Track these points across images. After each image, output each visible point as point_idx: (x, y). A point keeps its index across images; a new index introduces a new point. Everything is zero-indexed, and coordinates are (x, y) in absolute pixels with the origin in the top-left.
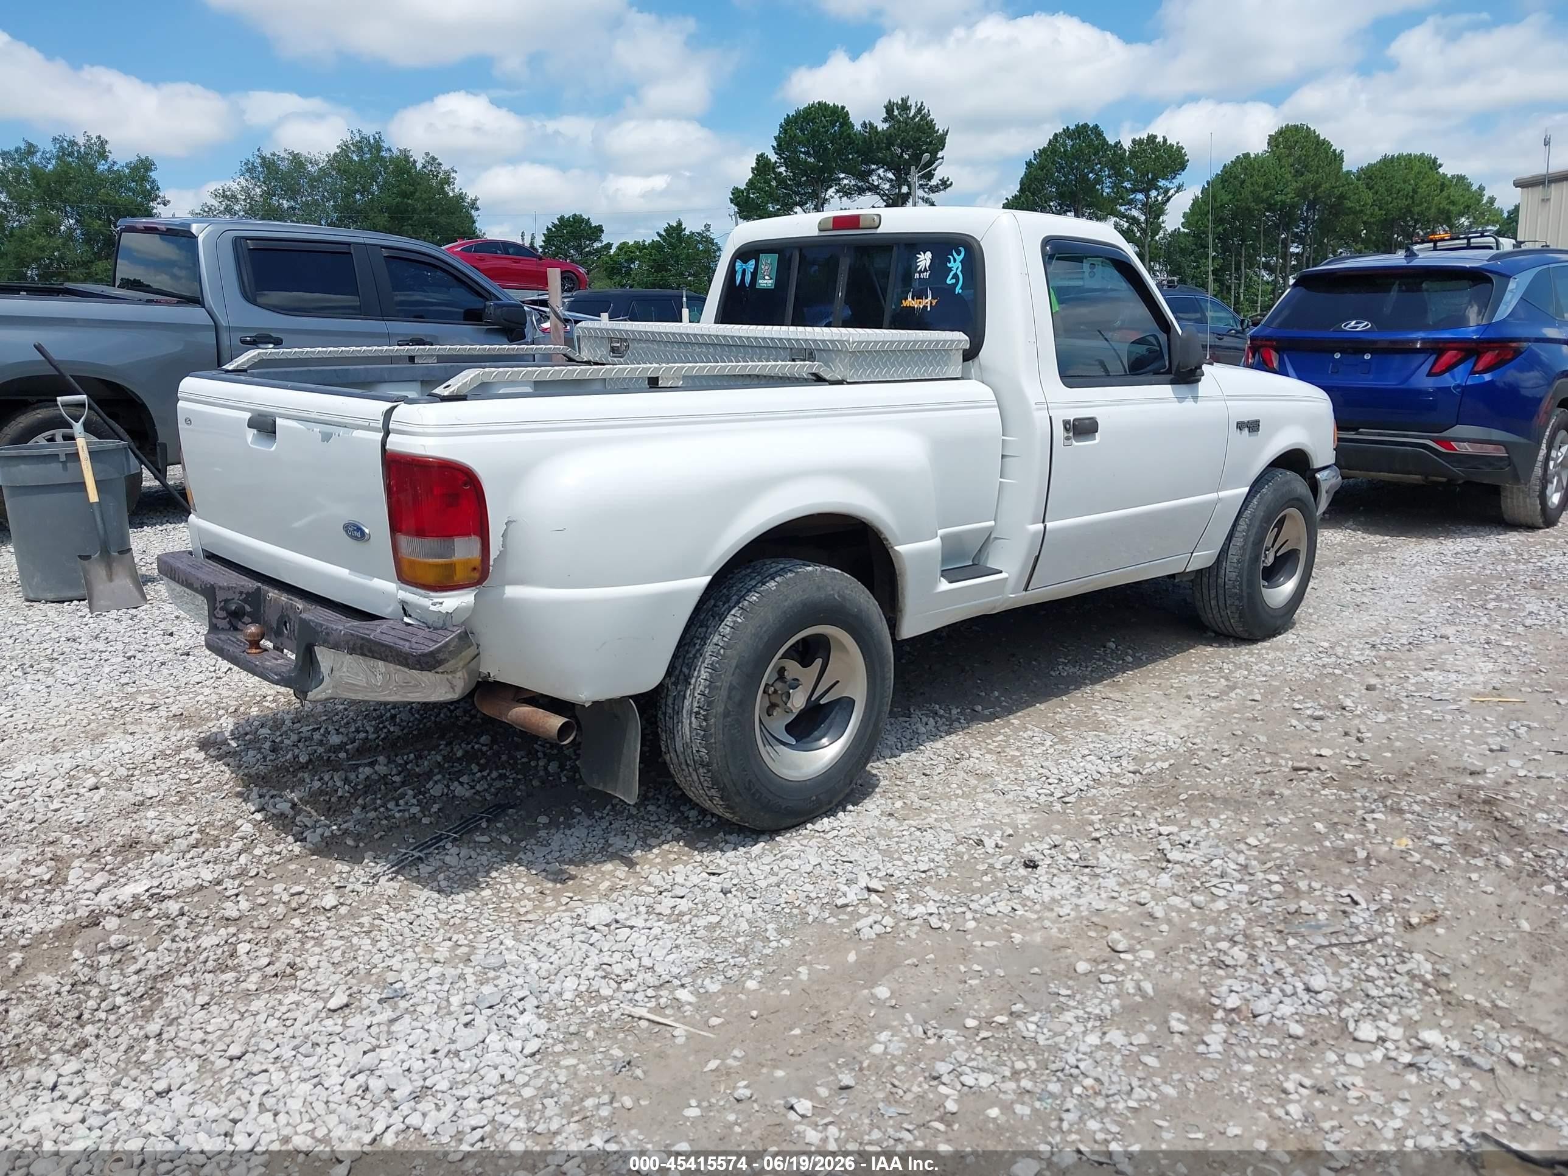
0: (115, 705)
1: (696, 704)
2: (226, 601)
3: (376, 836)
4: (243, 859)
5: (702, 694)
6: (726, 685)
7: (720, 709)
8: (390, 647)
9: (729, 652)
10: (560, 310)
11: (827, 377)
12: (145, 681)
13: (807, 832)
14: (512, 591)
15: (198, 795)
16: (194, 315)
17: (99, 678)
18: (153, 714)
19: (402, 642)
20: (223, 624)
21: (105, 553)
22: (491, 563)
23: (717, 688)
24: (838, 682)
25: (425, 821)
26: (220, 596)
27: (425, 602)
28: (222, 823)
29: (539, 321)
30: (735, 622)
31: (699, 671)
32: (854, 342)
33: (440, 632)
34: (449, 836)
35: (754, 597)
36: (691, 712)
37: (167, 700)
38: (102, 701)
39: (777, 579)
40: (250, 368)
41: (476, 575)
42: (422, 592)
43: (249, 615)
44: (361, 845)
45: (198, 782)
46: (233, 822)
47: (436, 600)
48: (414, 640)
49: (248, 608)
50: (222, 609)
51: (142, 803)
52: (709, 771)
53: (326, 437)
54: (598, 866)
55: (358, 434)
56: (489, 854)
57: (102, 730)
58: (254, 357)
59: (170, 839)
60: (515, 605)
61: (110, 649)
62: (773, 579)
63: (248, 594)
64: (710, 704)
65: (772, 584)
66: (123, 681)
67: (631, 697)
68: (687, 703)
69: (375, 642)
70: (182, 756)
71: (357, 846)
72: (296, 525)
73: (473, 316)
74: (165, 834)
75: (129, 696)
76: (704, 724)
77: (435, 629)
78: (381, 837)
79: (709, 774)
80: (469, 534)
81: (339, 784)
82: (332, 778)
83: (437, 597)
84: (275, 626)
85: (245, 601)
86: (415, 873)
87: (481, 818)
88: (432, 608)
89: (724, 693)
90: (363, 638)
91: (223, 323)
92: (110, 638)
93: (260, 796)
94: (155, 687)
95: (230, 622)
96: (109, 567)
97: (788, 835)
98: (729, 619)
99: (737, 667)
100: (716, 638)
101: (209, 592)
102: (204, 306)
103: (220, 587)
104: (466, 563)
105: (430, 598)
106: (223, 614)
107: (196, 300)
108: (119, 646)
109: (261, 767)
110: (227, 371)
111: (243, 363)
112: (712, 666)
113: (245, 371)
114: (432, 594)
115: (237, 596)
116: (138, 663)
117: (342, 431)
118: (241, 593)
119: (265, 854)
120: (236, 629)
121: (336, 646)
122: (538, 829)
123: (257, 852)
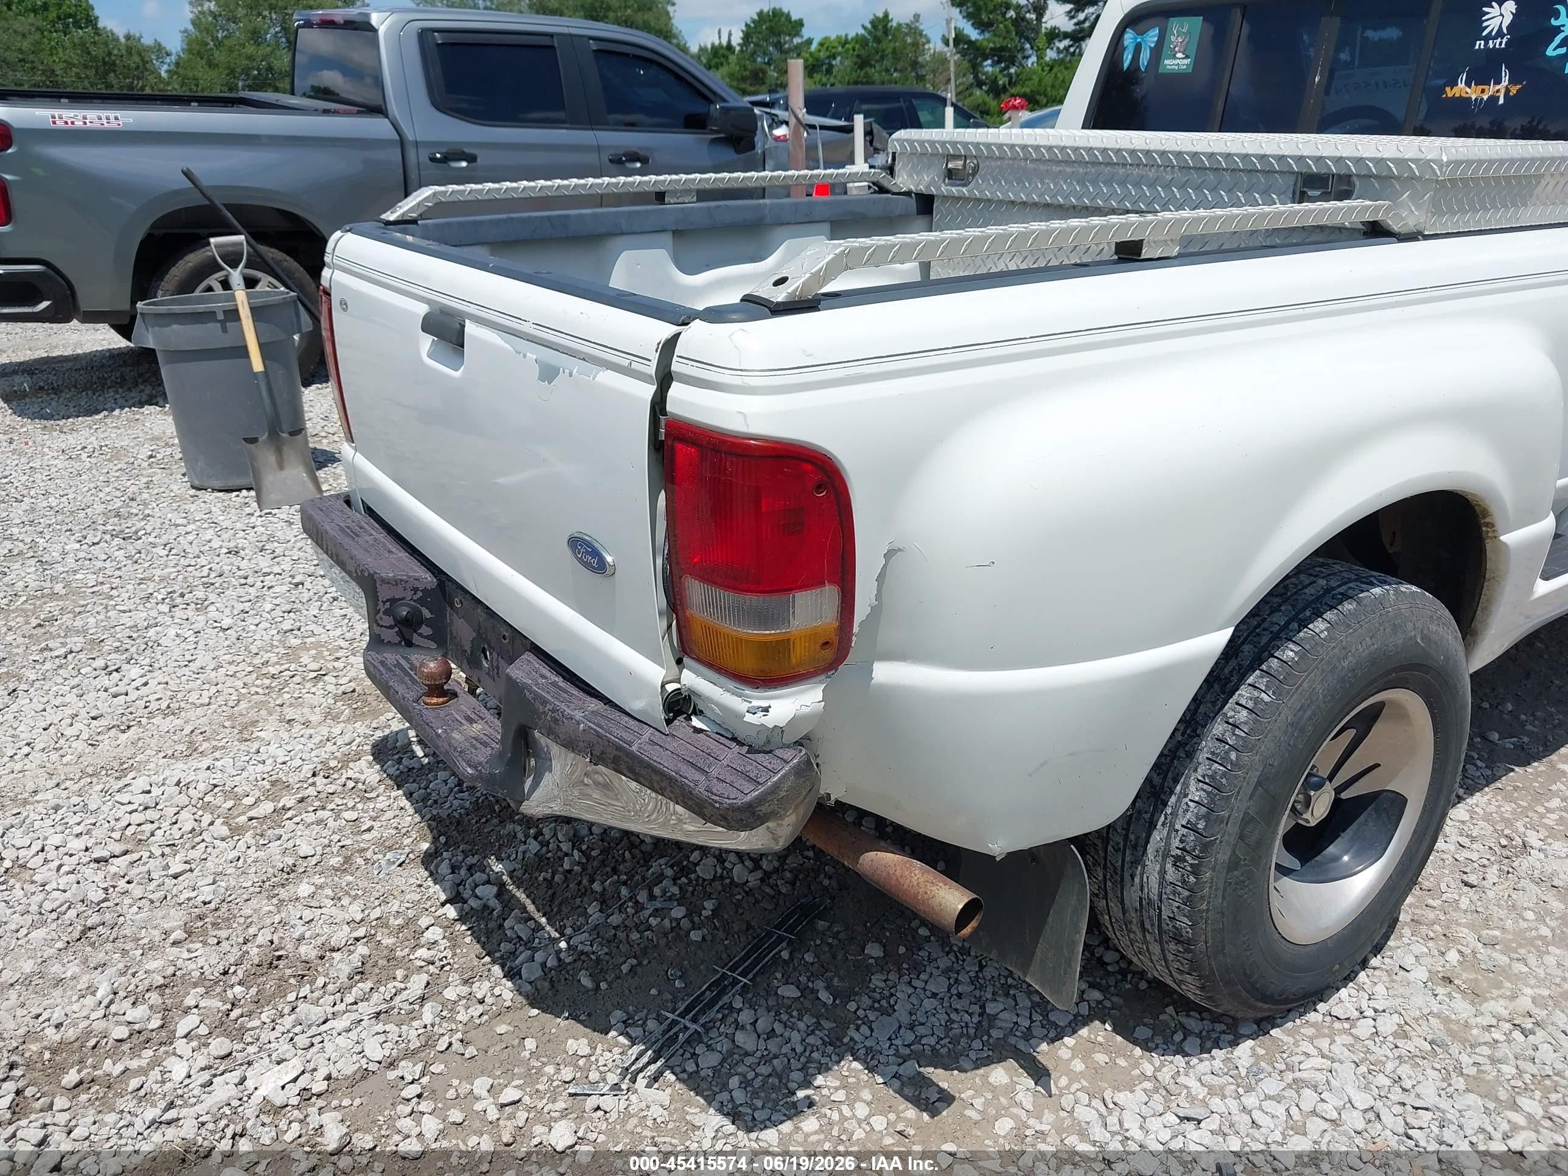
0: (273, 670)
1: (1176, 843)
2: (393, 601)
3: (625, 968)
4: (428, 1013)
5: (1190, 827)
6: (1238, 815)
7: (1223, 855)
8: (670, 779)
9: (1246, 757)
10: (802, 113)
11: (1396, 228)
12: (312, 627)
13: (1320, 1017)
14: (884, 672)
15: (369, 854)
16: (376, 127)
17: (257, 621)
18: (318, 689)
19: (692, 774)
20: (390, 635)
21: (274, 434)
22: (856, 629)
23: (1221, 820)
24: (1377, 765)
25: (695, 936)
26: (384, 593)
27: (737, 703)
28: (400, 921)
29: (771, 127)
30: (1257, 701)
31: (1186, 785)
32: (1449, 163)
33: (760, 757)
34: (735, 982)
35: (1289, 652)
36: (1166, 854)
37: (336, 664)
38: (257, 661)
39: (1328, 615)
40: (421, 217)
41: (828, 654)
42: (731, 684)
43: (429, 623)
44: (604, 986)
45: (369, 830)
46: (415, 919)
47: (756, 703)
48: (714, 772)
49: (427, 614)
50: (386, 612)
51: (293, 869)
52: (1188, 951)
53: (548, 374)
54: (982, 1071)
55: (608, 378)
56: (801, 1025)
57: (253, 715)
58: (426, 199)
59: (328, 950)
60: (889, 694)
61: (277, 570)
62: (1319, 615)
63: (425, 591)
64: (1206, 847)
65: (1319, 626)
66: (286, 626)
67: (1074, 840)
68: (1157, 836)
69: (641, 762)
70: (350, 774)
71: (598, 987)
72: (500, 481)
73: (695, 123)
74: (320, 940)
75: (292, 654)
76: (1192, 879)
77: (752, 750)
78: (632, 969)
79: (1189, 956)
80: (822, 584)
81: (565, 847)
82: (555, 835)
83: (759, 698)
84: (467, 647)
85: (421, 601)
86: (690, 1067)
87: (780, 940)
88: (749, 718)
89: (1233, 828)
90: (619, 748)
91: (409, 136)
92: (278, 551)
93: (454, 869)
94: (324, 638)
95: (400, 633)
96: (279, 451)
97: (1290, 1025)
98: (1244, 694)
99: (1259, 784)
100: (1218, 728)
101: (368, 583)
102: (387, 116)
103: (384, 581)
104: (813, 635)
105: (746, 699)
106: (388, 621)
107: (378, 110)
108: (286, 565)
109: (456, 803)
110: (388, 223)
111: (411, 210)
112: (1212, 782)
113: (414, 222)
114: (748, 692)
115: (409, 594)
116: (306, 596)
117: (577, 366)
118: (415, 590)
119: (460, 998)
120: (409, 644)
121: (570, 745)
122: (869, 971)
123: (450, 994)
